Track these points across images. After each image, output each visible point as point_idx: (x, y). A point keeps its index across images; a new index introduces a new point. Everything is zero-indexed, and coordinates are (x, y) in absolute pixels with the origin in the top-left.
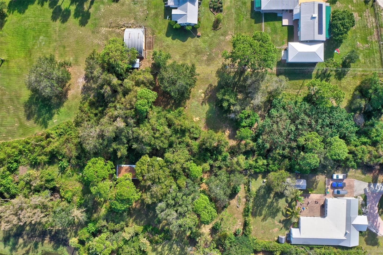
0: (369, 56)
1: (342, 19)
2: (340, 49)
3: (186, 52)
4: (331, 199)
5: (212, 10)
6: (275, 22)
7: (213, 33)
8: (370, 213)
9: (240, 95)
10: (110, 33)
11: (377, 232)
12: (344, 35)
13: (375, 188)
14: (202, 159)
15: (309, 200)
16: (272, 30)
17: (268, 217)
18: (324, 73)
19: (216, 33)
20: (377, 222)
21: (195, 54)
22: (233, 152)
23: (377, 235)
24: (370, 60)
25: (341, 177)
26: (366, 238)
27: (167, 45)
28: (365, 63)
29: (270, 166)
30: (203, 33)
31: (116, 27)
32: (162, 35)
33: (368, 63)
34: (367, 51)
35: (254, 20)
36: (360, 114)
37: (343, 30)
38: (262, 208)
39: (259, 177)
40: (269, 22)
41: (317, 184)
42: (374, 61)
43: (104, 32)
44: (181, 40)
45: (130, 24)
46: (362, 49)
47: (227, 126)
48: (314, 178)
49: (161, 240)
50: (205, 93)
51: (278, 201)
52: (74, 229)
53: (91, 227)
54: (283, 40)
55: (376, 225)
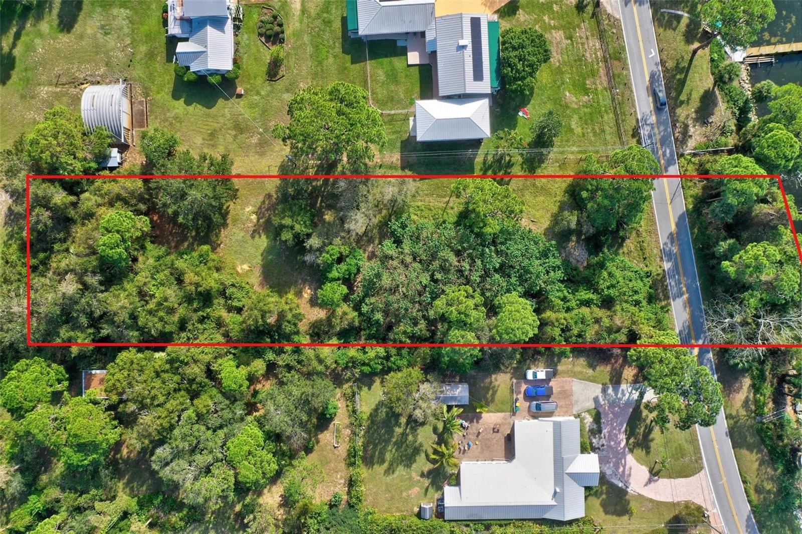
0: (592, 121)
1: (519, 48)
2: (529, 108)
3: (215, 130)
4: (525, 421)
5: (263, 39)
6: (392, 58)
7: (269, 88)
8: (610, 446)
9: (330, 213)
10: (58, 97)
11: (627, 487)
12: (528, 80)
13: (616, 394)
14: (253, 351)
15: (480, 426)
16: (387, 76)
17: (397, 465)
18: (499, 160)
19: (275, 86)
20: (624, 467)
21: (234, 133)
22: (318, 333)
23: (627, 492)
24: (593, 129)
25: (541, 375)
26: (603, 499)
27: (176, 118)
28: (583, 134)
29: (392, 359)
30: (248, 89)
31: (70, 83)
32: (164, 96)
33: (591, 135)
34: (587, 110)
35: (350, 56)
36: (578, 242)
37: (524, 70)
38: (384, 448)
39: (374, 382)
40: (381, 60)
41: (495, 393)
42: (603, 131)
43: (45, 96)
44: (203, 105)
45: (98, 75)
46: (576, 107)
47: (306, 280)
48: (488, 380)
49: (183, 524)
50: (259, 213)
51: (416, 431)
52: (5, 509)
53: (36, 503)
54: (411, 95)
55: (624, 471)
